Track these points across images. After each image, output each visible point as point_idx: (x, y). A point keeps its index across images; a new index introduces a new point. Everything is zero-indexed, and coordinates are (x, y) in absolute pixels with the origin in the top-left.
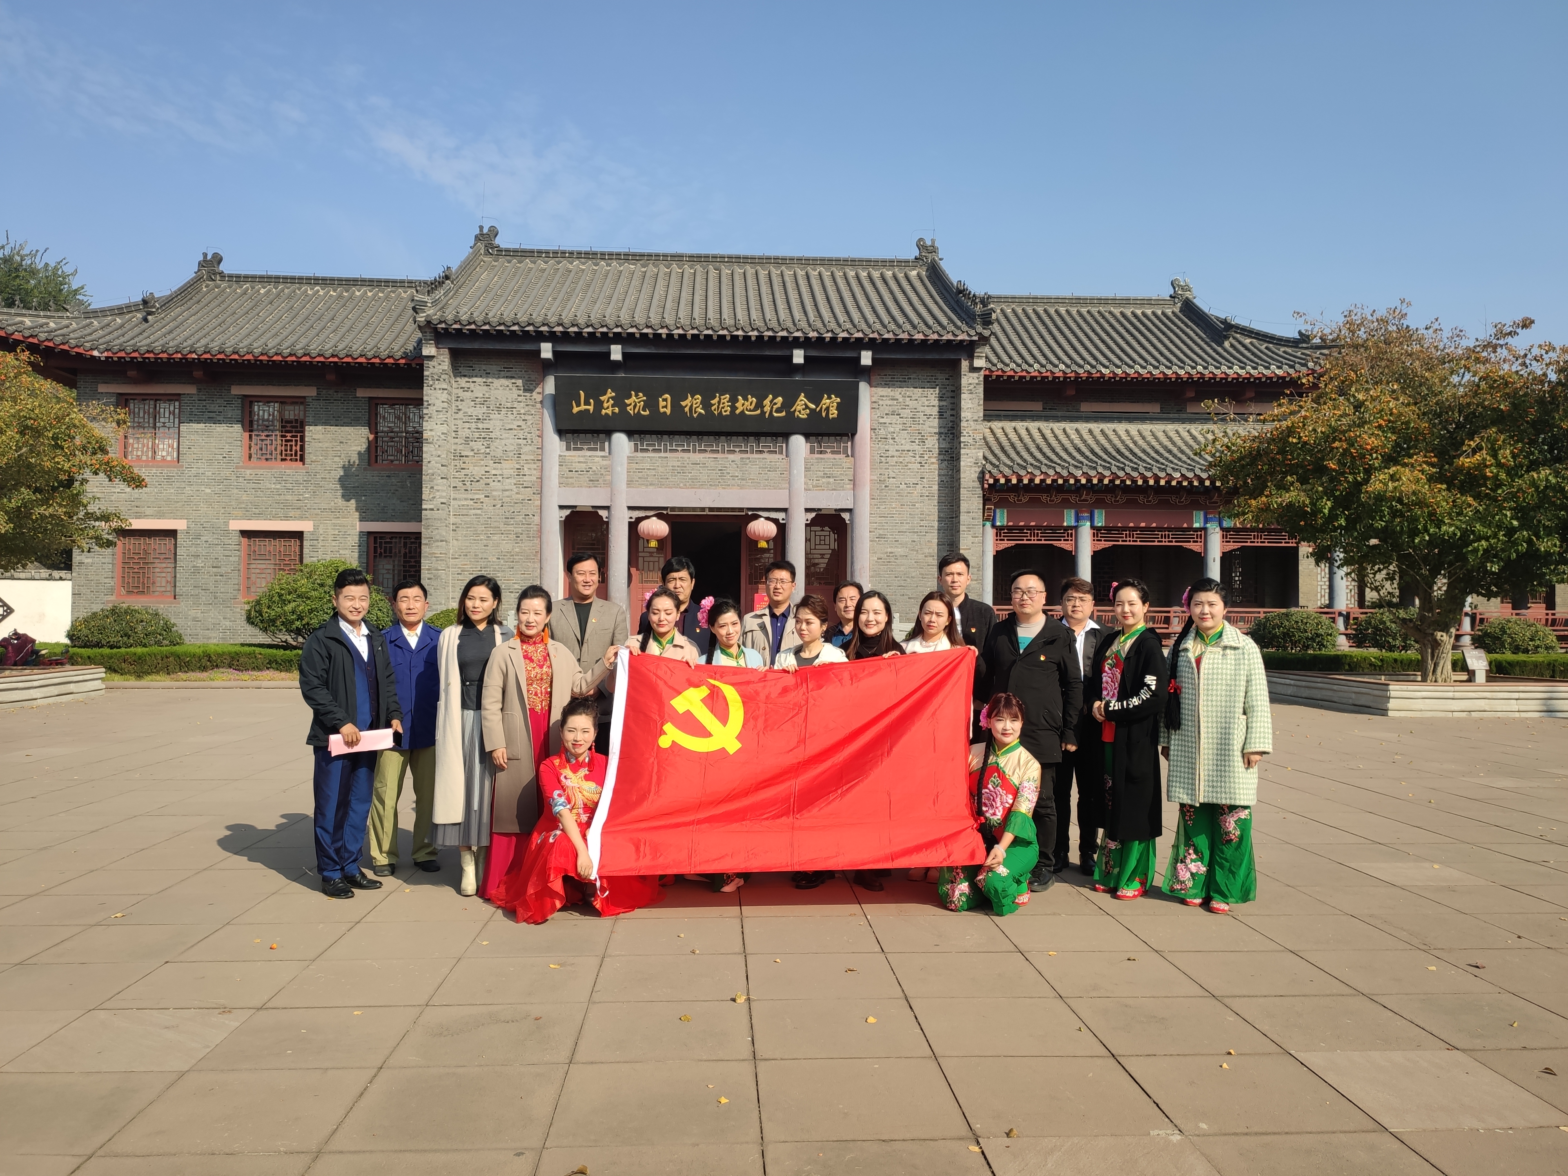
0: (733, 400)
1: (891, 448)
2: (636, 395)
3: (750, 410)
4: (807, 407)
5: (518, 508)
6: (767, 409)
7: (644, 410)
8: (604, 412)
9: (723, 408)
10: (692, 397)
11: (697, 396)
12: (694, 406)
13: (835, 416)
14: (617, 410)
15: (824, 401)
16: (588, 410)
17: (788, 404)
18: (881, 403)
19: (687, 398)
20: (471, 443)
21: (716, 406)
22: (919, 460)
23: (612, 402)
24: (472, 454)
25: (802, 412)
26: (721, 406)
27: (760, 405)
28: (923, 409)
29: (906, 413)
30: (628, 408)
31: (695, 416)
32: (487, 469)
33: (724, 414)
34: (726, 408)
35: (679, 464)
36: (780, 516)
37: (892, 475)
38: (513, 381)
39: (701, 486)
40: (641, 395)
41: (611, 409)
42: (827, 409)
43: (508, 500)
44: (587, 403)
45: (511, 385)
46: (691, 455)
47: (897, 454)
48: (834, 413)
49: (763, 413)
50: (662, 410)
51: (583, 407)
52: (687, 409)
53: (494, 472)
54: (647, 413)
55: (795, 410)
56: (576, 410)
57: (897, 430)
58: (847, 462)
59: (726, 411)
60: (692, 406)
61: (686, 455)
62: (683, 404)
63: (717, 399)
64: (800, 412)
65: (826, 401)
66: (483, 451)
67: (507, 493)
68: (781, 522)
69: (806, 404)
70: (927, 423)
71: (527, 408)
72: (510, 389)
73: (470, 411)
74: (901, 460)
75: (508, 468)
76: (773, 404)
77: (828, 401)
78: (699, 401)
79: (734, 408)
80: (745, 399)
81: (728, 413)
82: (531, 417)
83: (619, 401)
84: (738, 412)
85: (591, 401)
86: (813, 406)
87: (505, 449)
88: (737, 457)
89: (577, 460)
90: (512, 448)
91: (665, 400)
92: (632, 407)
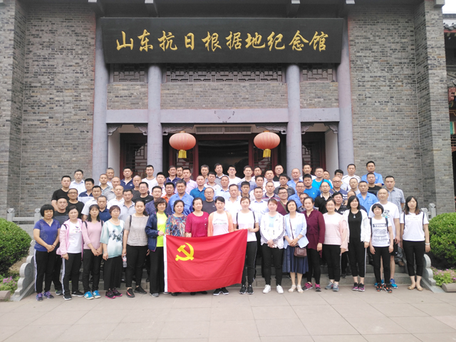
0: (244, 37)
1: (366, 75)
2: (167, 34)
3: (257, 45)
4: (302, 42)
5: (75, 126)
6: (270, 43)
7: (173, 47)
8: (141, 48)
9: (236, 43)
10: (211, 35)
11: (214, 34)
12: (213, 42)
13: (324, 49)
14: (152, 47)
15: (315, 37)
16: (129, 47)
17: (287, 40)
18: (357, 41)
19: (207, 36)
20: (39, 77)
21: (230, 42)
22: (388, 84)
23: (147, 40)
24: (39, 85)
25: (298, 46)
26: (234, 41)
27: (265, 41)
28: (389, 45)
29: (376, 48)
30: (161, 45)
31: (214, 50)
32: (51, 96)
33: (236, 48)
34: (238, 44)
35: (201, 89)
36: (282, 129)
37: (368, 95)
38: (73, 29)
39: (219, 107)
40: (170, 34)
41: (147, 46)
42: (318, 43)
43: (67, 120)
44: (128, 42)
45: (71, 33)
46: (211, 83)
47: (371, 79)
48: (323, 47)
49: (267, 47)
50: (187, 46)
51: (125, 45)
52: (207, 45)
53: (57, 99)
54: (176, 48)
55: (292, 44)
56: (119, 47)
57: (370, 61)
58: (333, 86)
59: (237, 46)
60: (211, 41)
61: (207, 83)
62: (204, 40)
63: (231, 36)
64: (296, 45)
65: (316, 37)
66: (48, 82)
67: (67, 115)
68: (283, 133)
69: (301, 40)
70: (393, 56)
71: (83, 50)
72: (71, 36)
73: (38, 52)
74: (374, 84)
75: (68, 95)
76: (275, 39)
77: (319, 37)
78: (217, 38)
79: (244, 43)
80: (253, 36)
81: (239, 47)
82: (86, 56)
83: (153, 40)
84: (247, 46)
85: (132, 40)
86: (307, 41)
87: (66, 80)
88: (247, 84)
89: (121, 87)
90: (71, 80)
91: (189, 38)
92: (163, 44)
